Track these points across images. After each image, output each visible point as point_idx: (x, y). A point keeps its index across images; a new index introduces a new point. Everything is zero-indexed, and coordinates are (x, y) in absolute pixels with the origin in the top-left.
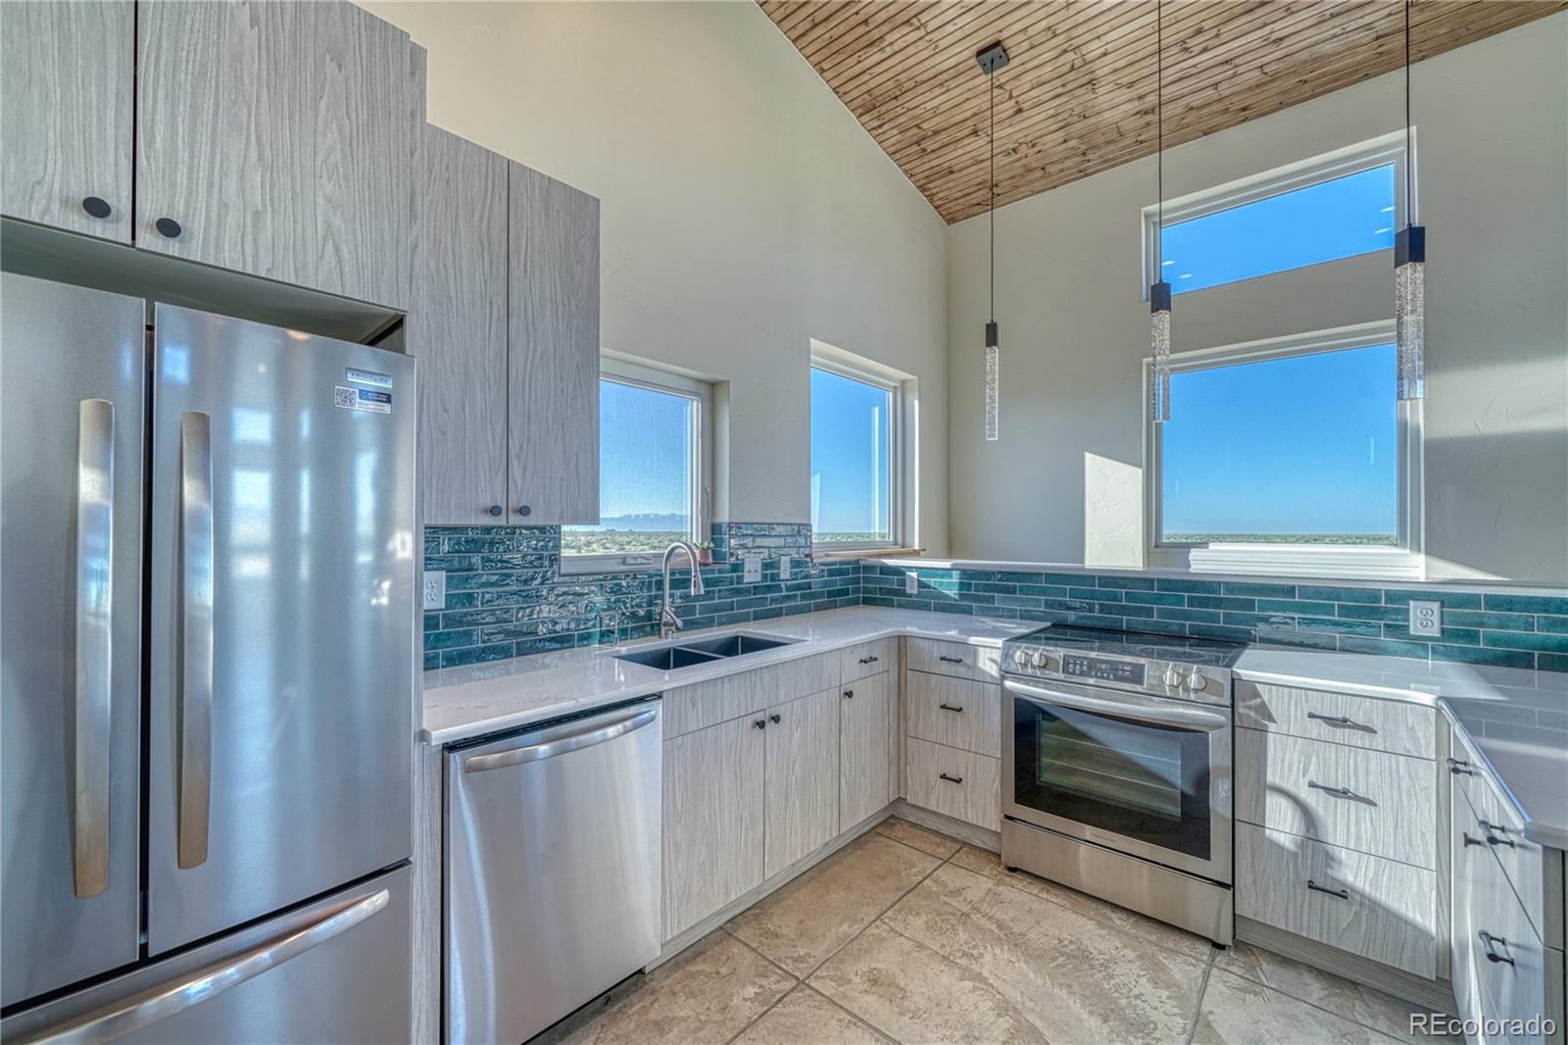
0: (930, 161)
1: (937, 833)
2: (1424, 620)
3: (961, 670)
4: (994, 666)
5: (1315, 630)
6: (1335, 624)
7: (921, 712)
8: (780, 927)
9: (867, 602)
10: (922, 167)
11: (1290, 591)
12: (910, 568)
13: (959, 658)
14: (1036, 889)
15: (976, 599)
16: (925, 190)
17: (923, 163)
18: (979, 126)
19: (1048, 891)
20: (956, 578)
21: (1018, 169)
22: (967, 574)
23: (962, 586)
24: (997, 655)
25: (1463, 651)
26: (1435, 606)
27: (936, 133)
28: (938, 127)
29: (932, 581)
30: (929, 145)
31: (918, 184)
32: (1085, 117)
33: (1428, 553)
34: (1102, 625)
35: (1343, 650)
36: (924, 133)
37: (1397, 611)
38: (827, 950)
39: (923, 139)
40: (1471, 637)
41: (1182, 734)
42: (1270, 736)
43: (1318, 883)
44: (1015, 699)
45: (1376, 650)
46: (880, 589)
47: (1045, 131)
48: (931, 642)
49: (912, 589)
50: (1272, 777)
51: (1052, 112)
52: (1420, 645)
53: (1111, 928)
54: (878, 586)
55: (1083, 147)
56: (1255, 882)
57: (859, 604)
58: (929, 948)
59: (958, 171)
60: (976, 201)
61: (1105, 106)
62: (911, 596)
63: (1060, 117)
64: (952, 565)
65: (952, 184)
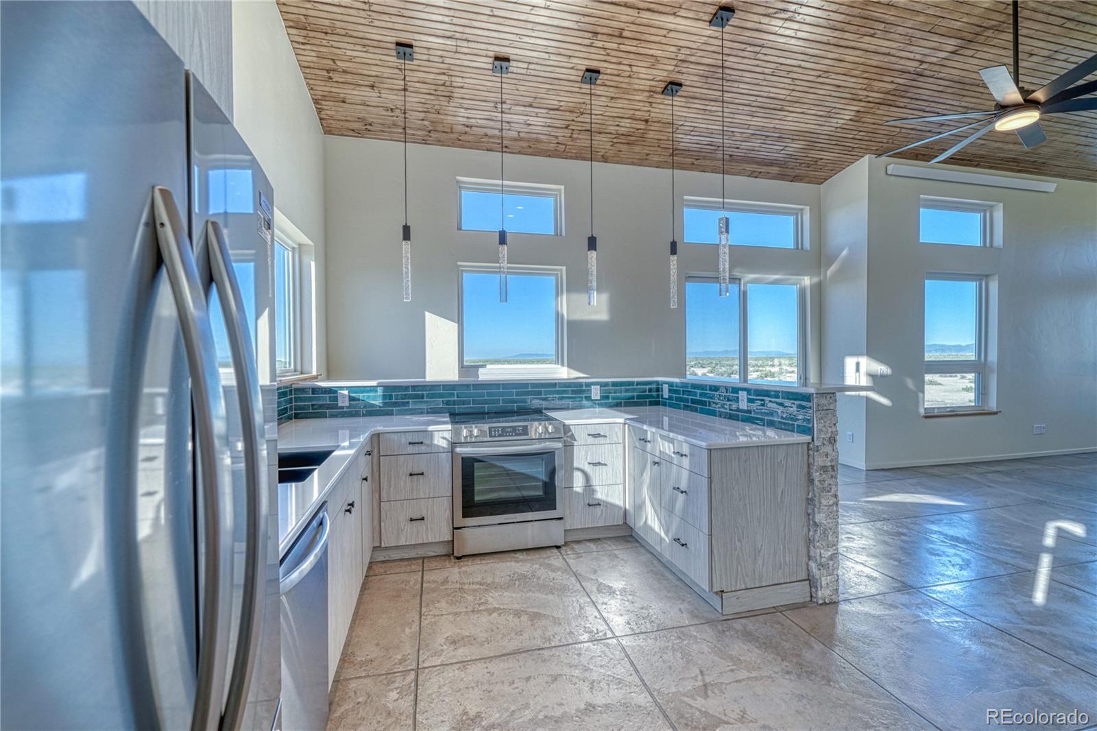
0: (331, 87)
1: (401, 560)
2: (596, 393)
3: (423, 448)
4: (445, 442)
5: (563, 402)
6: (570, 398)
7: (392, 483)
8: (367, 655)
9: (297, 416)
10: (323, 88)
11: (554, 385)
12: (342, 388)
13: (420, 441)
14: (477, 560)
15: (395, 404)
16: (318, 104)
17: (325, 86)
18: (377, 85)
19: (484, 559)
20: (380, 391)
21: (389, 121)
22: (388, 389)
23: (384, 397)
24: (448, 435)
25: (606, 403)
26: (598, 387)
27: (344, 72)
28: (349, 70)
29: (361, 396)
30: (336, 77)
31: (314, 97)
32: (439, 113)
33: (569, 366)
34: (475, 411)
35: (573, 409)
36: (336, 67)
37: (588, 390)
38: (412, 646)
39: (334, 71)
40: (607, 397)
41: (545, 455)
42: (575, 447)
43: (591, 503)
44: (462, 458)
45: (580, 407)
46: (312, 405)
47: (414, 109)
48: (399, 434)
49: (343, 403)
50: (576, 465)
51: (423, 101)
52: (595, 403)
53: (521, 561)
54: (310, 403)
55: (431, 128)
56: (570, 513)
57: (292, 419)
58: (461, 612)
59: (349, 103)
60: (352, 128)
61: (451, 113)
62: (342, 408)
63: (426, 106)
64: (378, 383)
65: (340, 109)
